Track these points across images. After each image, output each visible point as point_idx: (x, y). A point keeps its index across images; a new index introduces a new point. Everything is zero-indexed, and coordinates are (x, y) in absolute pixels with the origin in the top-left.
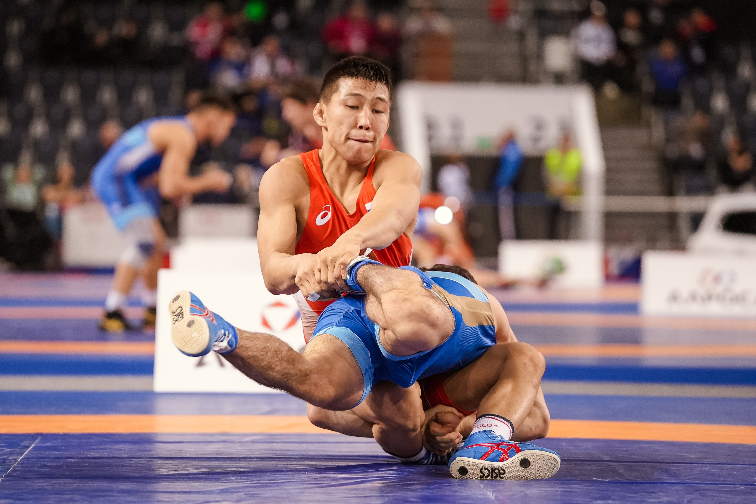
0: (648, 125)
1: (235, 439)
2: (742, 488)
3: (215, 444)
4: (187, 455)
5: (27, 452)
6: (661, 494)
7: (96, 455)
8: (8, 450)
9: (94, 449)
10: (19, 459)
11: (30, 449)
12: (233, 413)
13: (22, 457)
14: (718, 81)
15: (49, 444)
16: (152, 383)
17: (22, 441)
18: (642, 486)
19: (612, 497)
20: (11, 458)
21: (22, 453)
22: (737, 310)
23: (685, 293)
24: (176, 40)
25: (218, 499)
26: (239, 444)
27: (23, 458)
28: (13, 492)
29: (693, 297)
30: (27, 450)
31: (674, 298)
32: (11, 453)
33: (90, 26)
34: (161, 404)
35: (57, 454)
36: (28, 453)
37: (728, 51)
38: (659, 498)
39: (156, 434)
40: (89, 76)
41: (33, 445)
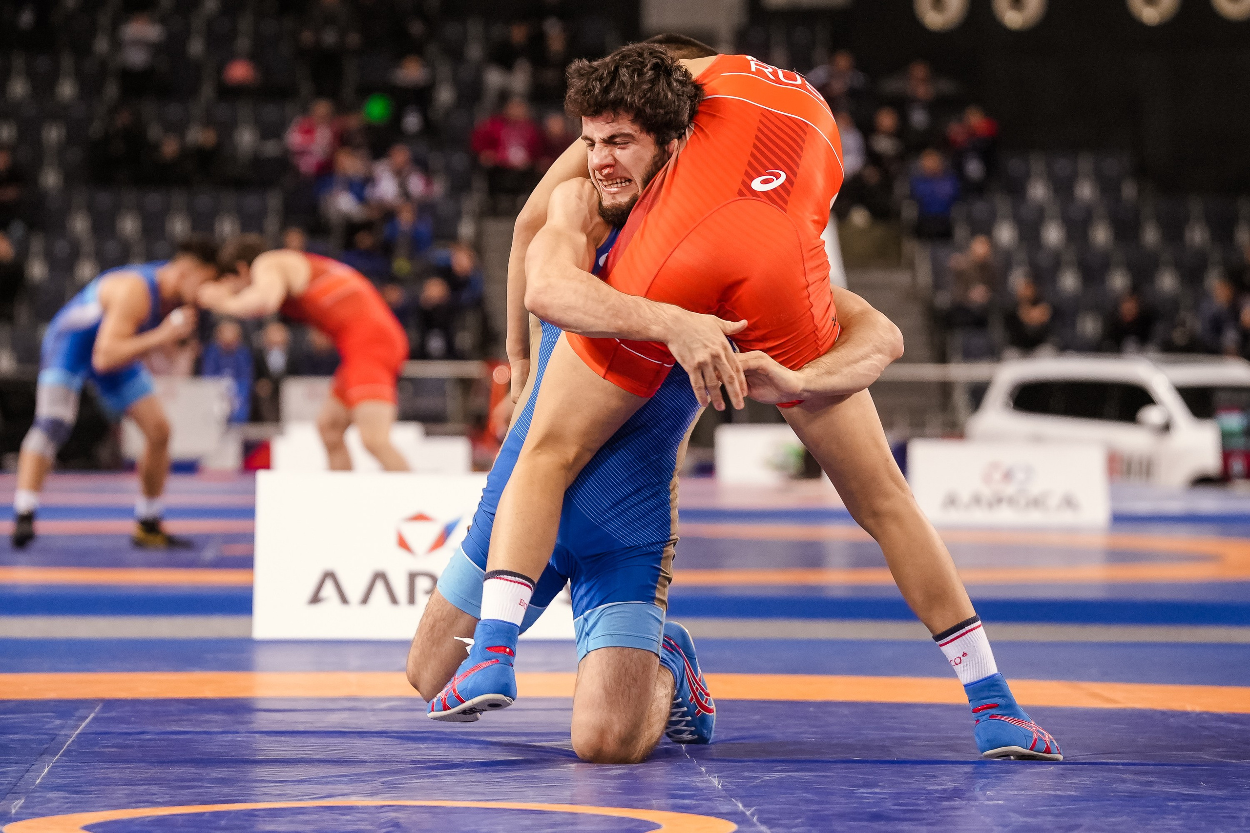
0: (911, 266)
1: (366, 705)
2: (1052, 768)
3: (339, 712)
4: (301, 728)
5: (84, 725)
6: (945, 778)
7: (178, 729)
8: (58, 722)
9: (174, 721)
10: (73, 734)
11: (88, 720)
12: (362, 669)
13: (78, 731)
14: (1002, 204)
15: (113, 714)
16: (250, 627)
17: (77, 709)
18: (919, 768)
19: (880, 784)
20: (62, 733)
21: (77, 727)
22: (1035, 517)
23: (965, 495)
24: (271, 148)
25: (345, 791)
26: (372, 713)
27: (80, 734)
28: (67, 781)
29: (977, 500)
30: (84, 722)
31: (951, 501)
32: (62, 727)
33: (154, 132)
34: (262, 657)
35: (123, 728)
36: (86, 726)
37: (1014, 165)
38: (942, 784)
39: (257, 699)
40: (154, 199)
41: (92, 715)
